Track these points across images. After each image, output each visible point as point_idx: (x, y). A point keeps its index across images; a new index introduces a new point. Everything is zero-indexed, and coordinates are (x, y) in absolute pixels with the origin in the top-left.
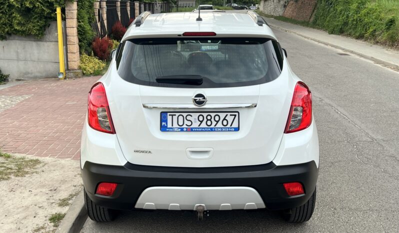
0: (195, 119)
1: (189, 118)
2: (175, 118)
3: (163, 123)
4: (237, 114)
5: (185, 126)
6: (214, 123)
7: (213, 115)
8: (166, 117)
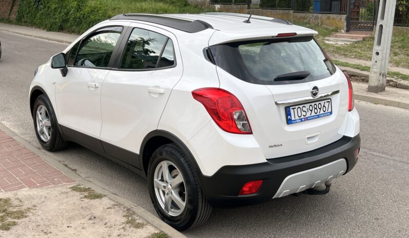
0: (308, 109)
1: (304, 109)
2: (296, 110)
3: (289, 117)
4: (329, 100)
5: (302, 117)
6: (319, 110)
7: (317, 103)
8: (289, 111)
